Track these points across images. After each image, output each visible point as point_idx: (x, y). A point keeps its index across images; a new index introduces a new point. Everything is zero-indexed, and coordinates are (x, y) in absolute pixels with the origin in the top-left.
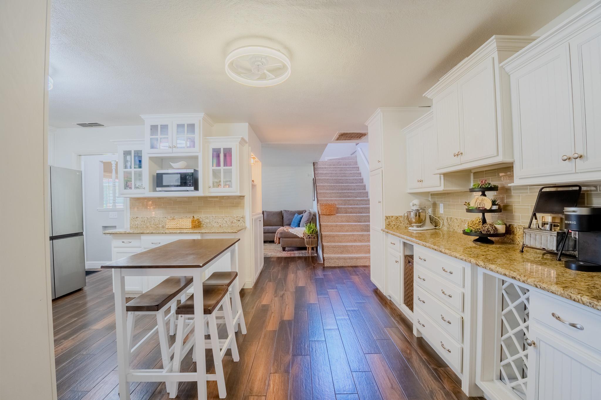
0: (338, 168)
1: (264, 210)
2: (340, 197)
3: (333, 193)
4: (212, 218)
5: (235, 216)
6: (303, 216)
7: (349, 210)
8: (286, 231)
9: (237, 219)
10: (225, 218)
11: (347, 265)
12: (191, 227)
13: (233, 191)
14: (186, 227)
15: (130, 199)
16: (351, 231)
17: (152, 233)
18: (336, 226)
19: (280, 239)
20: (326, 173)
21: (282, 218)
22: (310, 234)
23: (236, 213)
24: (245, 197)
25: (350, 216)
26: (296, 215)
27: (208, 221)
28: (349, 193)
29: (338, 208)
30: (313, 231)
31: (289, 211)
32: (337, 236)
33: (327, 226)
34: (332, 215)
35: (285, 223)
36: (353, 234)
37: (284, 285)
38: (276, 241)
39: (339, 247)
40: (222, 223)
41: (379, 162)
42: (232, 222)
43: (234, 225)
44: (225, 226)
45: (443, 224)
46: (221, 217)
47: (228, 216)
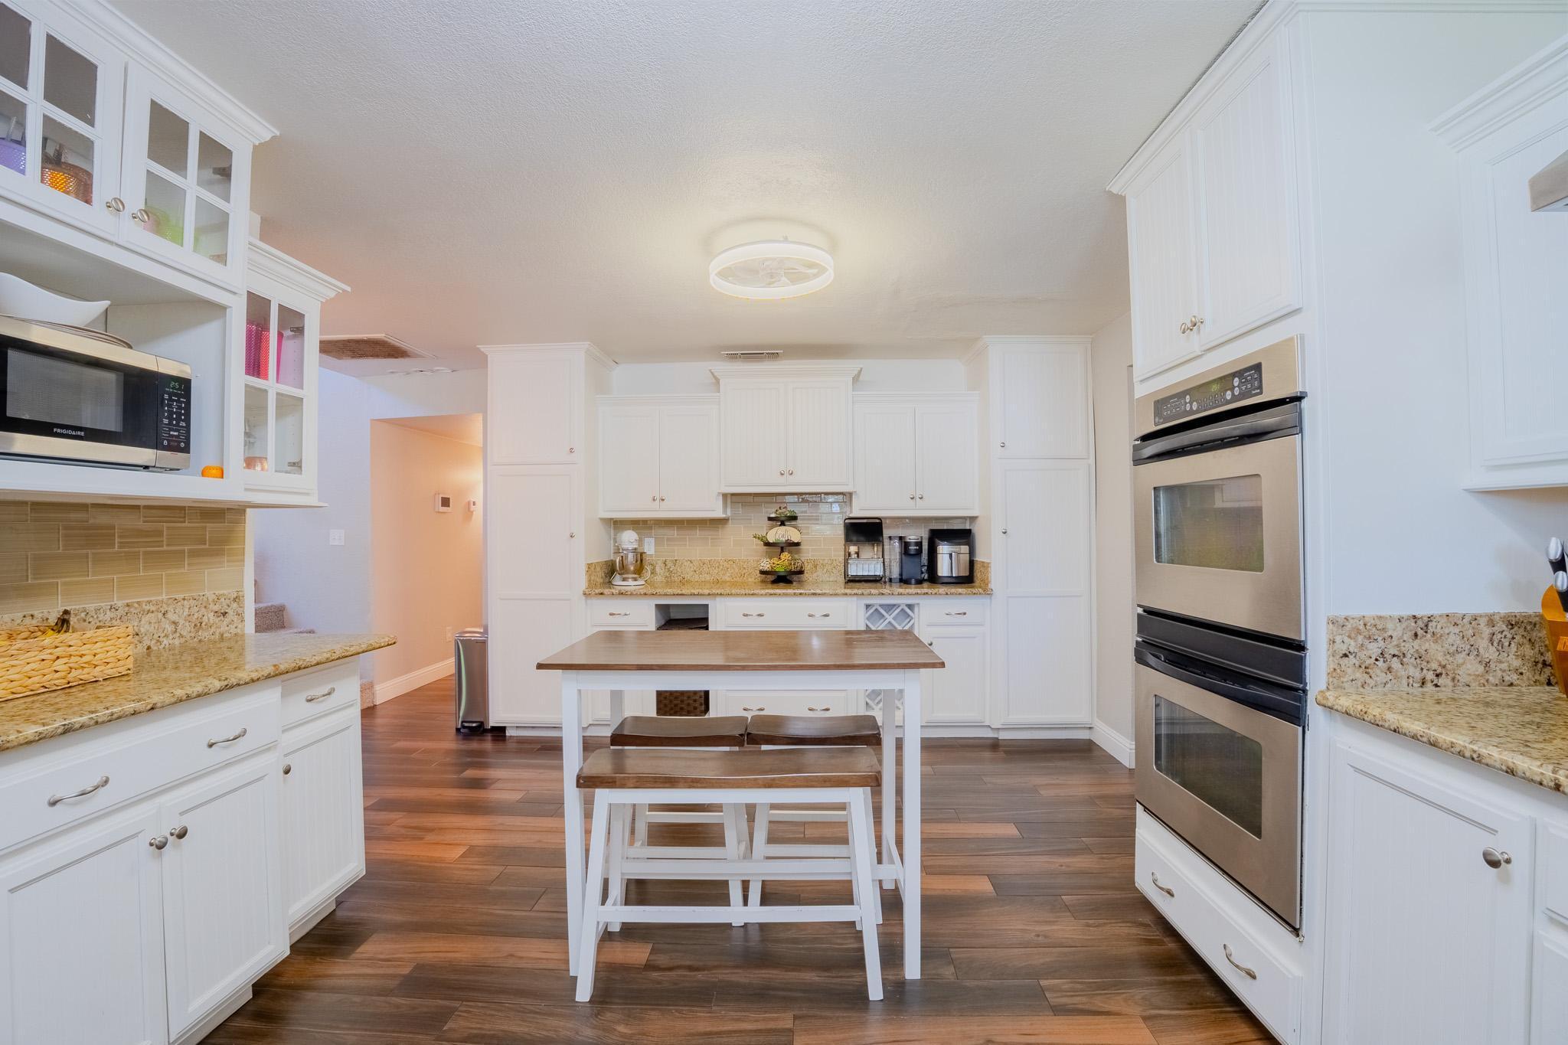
5: (210, 595)
9: (216, 608)
23: (213, 583)
40: (156, 636)
41: (571, 450)
42: (199, 626)
43: (204, 634)
44: (171, 648)
45: (653, 572)
46: (153, 608)
47: (184, 599)
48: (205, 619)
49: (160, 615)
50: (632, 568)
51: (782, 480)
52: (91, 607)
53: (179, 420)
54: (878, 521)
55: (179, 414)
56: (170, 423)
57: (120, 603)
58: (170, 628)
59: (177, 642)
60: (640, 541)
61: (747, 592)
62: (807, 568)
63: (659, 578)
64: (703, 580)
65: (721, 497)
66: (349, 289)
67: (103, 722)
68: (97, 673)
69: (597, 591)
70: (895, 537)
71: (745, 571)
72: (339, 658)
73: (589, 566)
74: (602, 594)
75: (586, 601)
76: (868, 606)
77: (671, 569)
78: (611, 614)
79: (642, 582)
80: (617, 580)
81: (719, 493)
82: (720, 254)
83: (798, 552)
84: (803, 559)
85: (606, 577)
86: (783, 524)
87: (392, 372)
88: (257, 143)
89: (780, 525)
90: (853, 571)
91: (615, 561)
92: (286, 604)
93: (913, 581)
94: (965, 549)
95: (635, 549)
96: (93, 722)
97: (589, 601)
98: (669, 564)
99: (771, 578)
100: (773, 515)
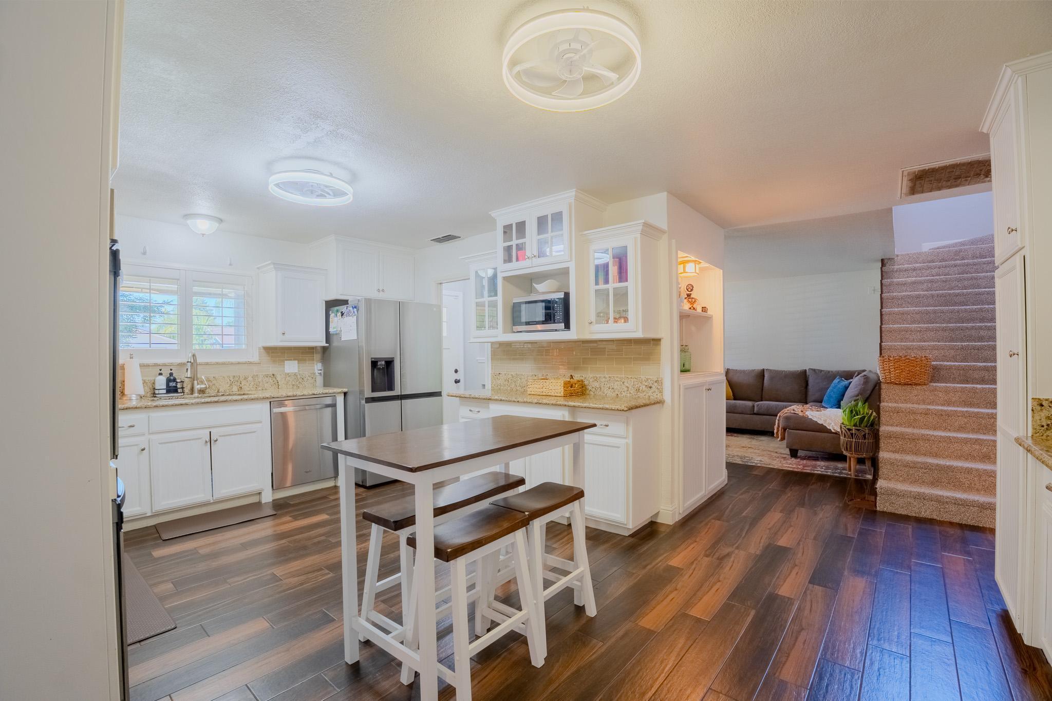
0: (955, 266)
1: (765, 368)
2: (952, 340)
3: (927, 329)
4: (604, 380)
5: (643, 377)
6: (850, 383)
7: (976, 375)
8: (801, 414)
9: (646, 384)
10: (626, 381)
11: (946, 518)
12: (563, 394)
13: (632, 329)
14: (556, 394)
15: (491, 345)
16: (973, 431)
17: (501, 400)
18: (927, 413)
19: (785, 429)
20: (914, 283)
21: (804, 385)
22: (854, 426)
23: (646, 372)
24: (663, 342)
25: (974, 391)
26: (836, 381)
27: (596, 384)
28: (981, 328)
29: (935, 368)
30: (862, 420)
31: (821, 371)
32: (926, 439)
33: (898, 411)
34: (916, 384)
35: (811, 397)
36: (977, 440)
37: (743, 536)
38: (777, 433)
39: (928, 468)
40: (620, 391)
42: (638, 390)
43: (641, 395)
44: (626, 396)
46: (619, 380)
47: (631, 378)
48: (640, 388)
49: (622, 383)
56: (557, 314)
58: (626, 389)
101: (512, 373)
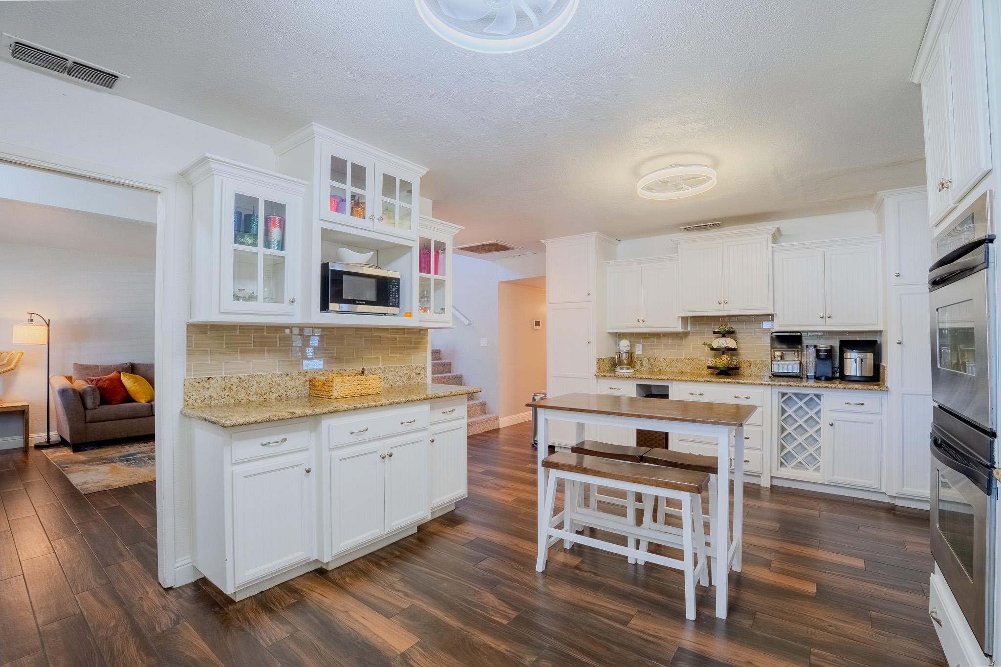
5: (414, 365)
9: (416, 371)
10: (399, 370)
23: (417, 359)
40: (394, 381)
41: (589, 294)
42: (409, 378)
43: (411, 382)
44: (400, 386)
45: (642, 365)
47: (404, 367)
48: (412, 376)
49: (396, 373)
50: (626, 362)
51: (720, 307)
52: (373, 367)
53: (395, 294)
54: (799, 334)
55: (396, 292)
56: (393, 296)
57: (382, 367)
58: (399, 378)
59: (401, 384)
60: (632, 346)
61: (692, 379)
62: (744, 366)
63: (645, 369)
64: (672, 371)
65: (680, 319)
66: (464, 228)
67: (366, 408)
68: (370, 392)
69: (602, 375)
70: (811, 346)
71: (700, 366)
72: (454, 395)
73: (599, 360)
74: (605, 376)
75: (597, 381)
76: (783, 394)
77: (652, 364)
78: (611, 388)
79: (632, 370)
80: (618, 370)
81: (679, 316)
82: (643, 177)
83: (737, 355)
84: (741, 360)
85: (612, 366)
86: (724, 336)
87: (507, 257)
88: (421, 176)
89: (722, 337)
90: (775, 370)
91: (615, 358)
92: (463, 374)
93: (823, 378)
94: (870, 355)
95: (628, 351)
96: (363, 407)
97: (599, 380)
98: (651, 360)
99: (717, 371)
100: (716, 330)
101: (240, 375)
